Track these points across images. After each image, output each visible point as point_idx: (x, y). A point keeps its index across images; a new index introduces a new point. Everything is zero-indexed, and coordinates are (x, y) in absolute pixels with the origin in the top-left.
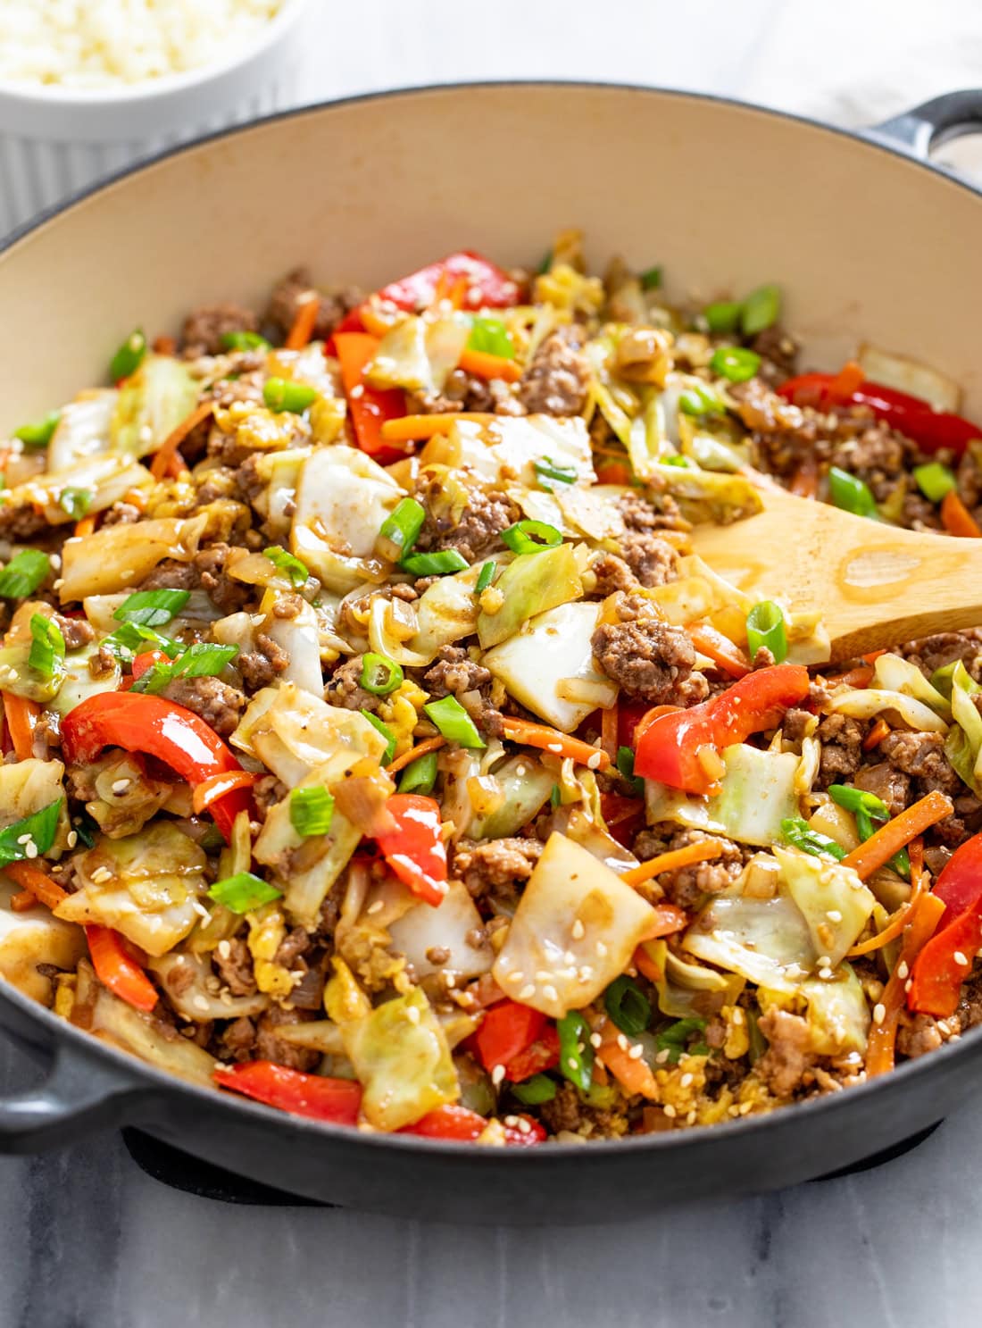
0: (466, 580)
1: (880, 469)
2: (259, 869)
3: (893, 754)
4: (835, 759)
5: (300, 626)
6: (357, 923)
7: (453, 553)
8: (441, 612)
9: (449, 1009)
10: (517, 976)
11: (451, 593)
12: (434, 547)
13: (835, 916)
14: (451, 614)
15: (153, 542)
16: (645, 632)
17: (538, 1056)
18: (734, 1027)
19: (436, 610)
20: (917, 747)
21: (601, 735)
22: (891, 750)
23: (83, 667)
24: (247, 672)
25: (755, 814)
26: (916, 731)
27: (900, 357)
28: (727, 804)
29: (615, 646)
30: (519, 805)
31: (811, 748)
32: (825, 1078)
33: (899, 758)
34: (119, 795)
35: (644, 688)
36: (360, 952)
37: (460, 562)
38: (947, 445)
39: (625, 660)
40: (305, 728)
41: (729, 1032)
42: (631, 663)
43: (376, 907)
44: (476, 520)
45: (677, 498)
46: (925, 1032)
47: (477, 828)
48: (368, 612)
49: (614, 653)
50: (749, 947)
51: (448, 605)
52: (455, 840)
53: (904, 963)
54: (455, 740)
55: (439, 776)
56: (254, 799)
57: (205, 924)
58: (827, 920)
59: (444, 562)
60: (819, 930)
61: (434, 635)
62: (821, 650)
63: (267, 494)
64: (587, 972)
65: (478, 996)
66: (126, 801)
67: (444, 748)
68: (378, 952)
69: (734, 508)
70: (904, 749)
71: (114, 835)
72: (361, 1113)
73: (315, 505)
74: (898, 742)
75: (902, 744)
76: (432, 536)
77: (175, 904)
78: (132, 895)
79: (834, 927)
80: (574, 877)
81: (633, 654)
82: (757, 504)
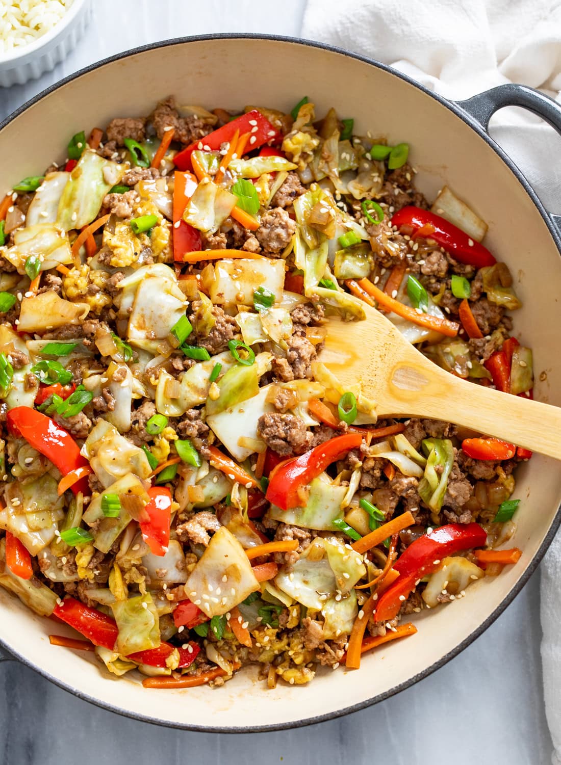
0: (207, 368)
1: (435, 276)
2: (84, 526)
3: (393, 487)
4: (367, 482)
5: (123, 387)
6: (127, 553)
7: (203, 351)
8: (192, 388)
9: (162, 598)
10: (194, 594)
11: (198, 374)
12: (195, 344)
13: (347, 576)
14: (196, 390)
15: (62, 316)
16: (284, 423)
17: (201, 620)
18: (292, 617)
19: (189, 386)
20: (404, 488)
21: (256, 463)
22: (393, 485)
23: (22, 382)
24: (96, 407)
25: (320, 517)
26: (406, 477)
27: (462, 201)
28: (308, 511)
29: (267, 430)
30: (211, 498)
31: (356, 477)
32: (328, 648)
33: (396, 489)
34: (28, 465)
35: (278, 452)
36: (126, 566)
37: (206, 357)
38: (471, 264)
39: (271, 439)
40: (114, 459)
41: (289, 619)
42: (274, 441)
43: (136, 548)
44: (217, 333)
45: (325, 305)
46: (379, 628)
47: (190, 507)
48: (157, 381)
49: (267, 434)
50: (306, 582)
51: (195, 384)
52: (179, 512)
53: (376, 594)
54: (187, 462)
55: (177, 476)
56: (88, 483)
57: (58, 540)
58: (343, 577)
59: (199, 354)
60: (339, 582)
61: (186, 401)
62: (372, 419)
63: (121, 298)
64: (225, 600)
65: (176, 596)
66: (31, 468)
67: (182, 463)
68: (134, 569)
69: (352, 315)
70: (399, 487)
71: (24, 483)
72: (115, 644)
73: (142, 310)
74: (396, 483)
75: (398, 485)
76: (196, 339)
77: (46, 528)
78: (27, 520)
79: (344, 579)
80: (227, 556)
81: (275, 437)
82: (362, 315)
